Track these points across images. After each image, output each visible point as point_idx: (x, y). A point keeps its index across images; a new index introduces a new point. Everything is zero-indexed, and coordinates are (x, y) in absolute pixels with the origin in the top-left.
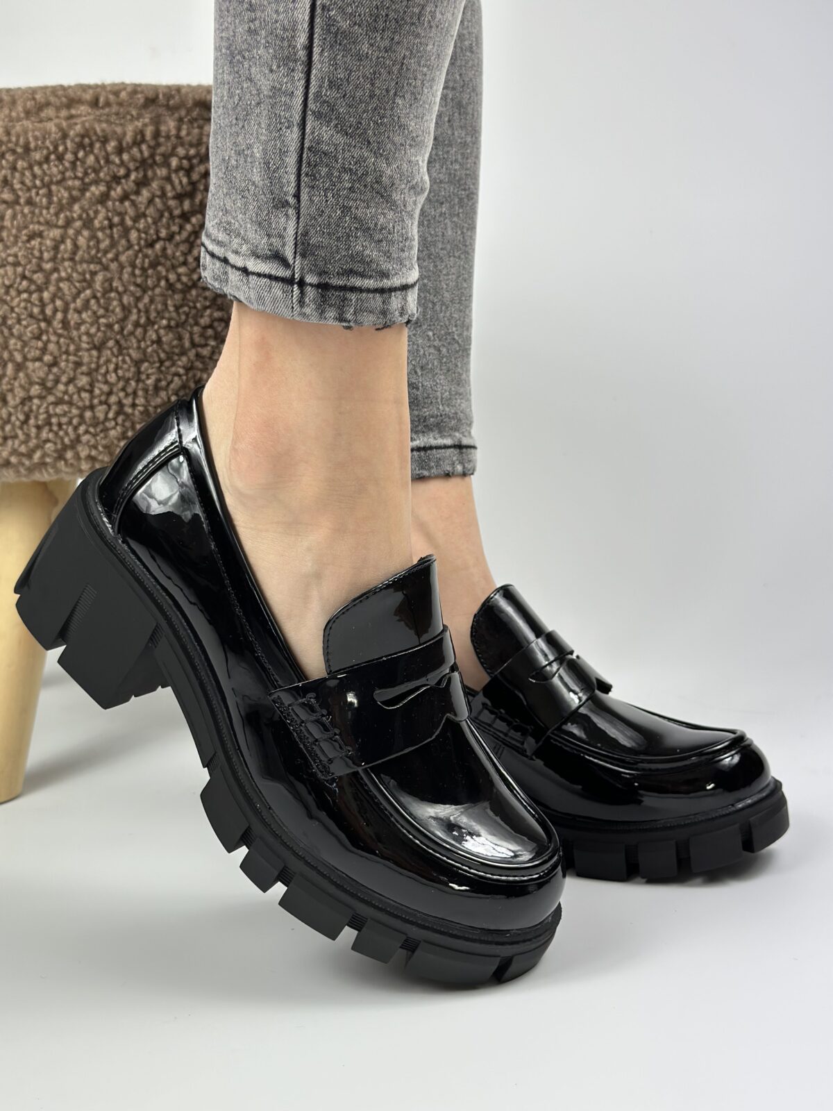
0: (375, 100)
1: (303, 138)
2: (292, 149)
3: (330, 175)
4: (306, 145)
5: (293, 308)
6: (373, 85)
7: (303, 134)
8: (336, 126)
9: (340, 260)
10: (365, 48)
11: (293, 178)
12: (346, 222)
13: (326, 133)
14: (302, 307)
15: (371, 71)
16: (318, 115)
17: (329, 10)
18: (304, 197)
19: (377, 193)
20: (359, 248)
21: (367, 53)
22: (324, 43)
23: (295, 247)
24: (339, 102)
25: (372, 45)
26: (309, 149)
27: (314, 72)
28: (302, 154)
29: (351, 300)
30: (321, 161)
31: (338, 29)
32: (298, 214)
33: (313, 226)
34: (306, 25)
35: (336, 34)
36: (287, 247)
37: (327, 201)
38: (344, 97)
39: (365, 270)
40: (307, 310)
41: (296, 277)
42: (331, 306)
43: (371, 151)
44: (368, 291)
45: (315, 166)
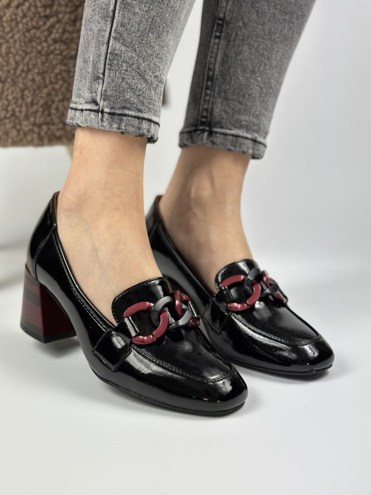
1: (108, 49)
2: (103, 53)
9: (120, 102)
12: (123, 84)
14: (102, 122)
15: (139, 20)
16: (115, 38)
22: (120, 9)
27: (115, 21)
30: (115, 58)
31: (127, 2)
34: (114, 2)
41: (100, 109)
45: (112, 60)
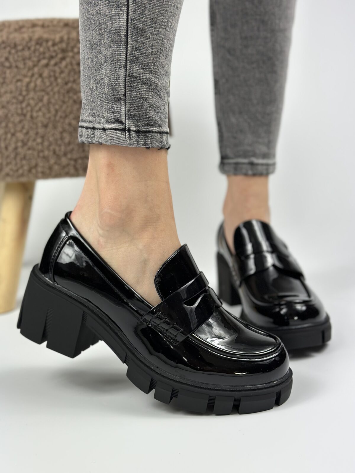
0: (153, 55)
1: (126, 72)
2: (122, 76)
3: (138, 85)
4: (127, 74)
5: (126, 141)
6: (152, 49)
7: (126, 70)
8: (139, 66)
9: (143, 120)
10: (149, 34)
11: (123, 88)
12: (145, 104)
13: (135, 68)
14: (130, 140)
15: (151, 43)
16: (132, 62)
17: (134, 21)
18: (128, 95)
19: (156, 92)
20: (151, 115)
21: (150, 36)
22: (132, 34)
23: (125, 116)
24: (140, 56)
25: (151, 33)
26: (129, 76)
27: (129, 45)
28: (126, 78)
29: (149, 136)
30: (134, 80)
31: (138, 27)
32: (126, 102)
33: (131, 107)
34: (125, 27)
35: (137, 29)
36: (122, 116)
37: (137, 96)
38: (142, 54)
39: (153, 124)
40: (132, 142)
41: (126, 128)
42: (141, 139)
43: (153, 75)
44: (155, 132)
45: (132, 82)
